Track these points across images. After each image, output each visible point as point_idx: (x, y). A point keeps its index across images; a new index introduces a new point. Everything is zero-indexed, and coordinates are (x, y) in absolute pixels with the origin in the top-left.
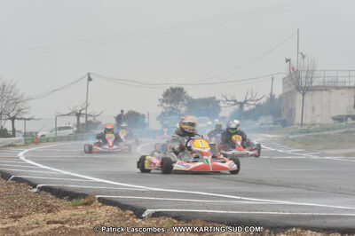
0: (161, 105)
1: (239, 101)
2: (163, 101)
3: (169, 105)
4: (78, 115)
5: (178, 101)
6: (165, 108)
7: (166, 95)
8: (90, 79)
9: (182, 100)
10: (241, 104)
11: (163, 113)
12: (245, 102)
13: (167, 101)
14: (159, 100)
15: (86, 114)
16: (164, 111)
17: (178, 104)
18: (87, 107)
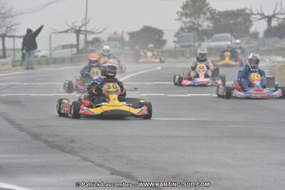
0: (179, 19)
1: (266, 14)
2: (182, 15)
3: (189, 20)
4: (78, 32)
5: (199, 14)
6: (184, 23)
7: (185, 7)
9: (205, 14)
10: (269, 19)
11: (182, 29)
12: (274, 16)
13: (186, 15)
14: (177, 13)
15: (86, 31)
16: (183, 26)
17: (199, 18)
18: (86, 23)
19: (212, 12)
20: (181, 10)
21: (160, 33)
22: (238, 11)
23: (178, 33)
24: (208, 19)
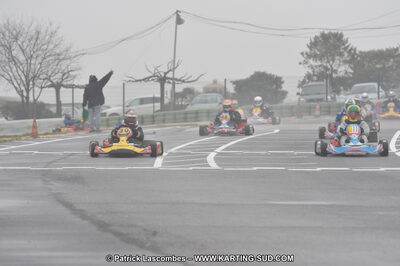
0: (305, 62)
2: (309, 56)
3: (319, 63)
4: (162, 80)
5: (333, 56)
6: (312, 67)
7: (313, 45)
8: (179, 21)
9: (341, 55)
11: (309, 77)
13: (315, 57)
14: (302, 54)
15: (173, 79)
16: (311, 71)
17: (333, 61)
18: (174, 68)
19: (352, 52)
20: (308, 50)
21: (278, 81)
22: (387, 50)
23: (304, 82)
24: (345, 62)
